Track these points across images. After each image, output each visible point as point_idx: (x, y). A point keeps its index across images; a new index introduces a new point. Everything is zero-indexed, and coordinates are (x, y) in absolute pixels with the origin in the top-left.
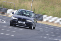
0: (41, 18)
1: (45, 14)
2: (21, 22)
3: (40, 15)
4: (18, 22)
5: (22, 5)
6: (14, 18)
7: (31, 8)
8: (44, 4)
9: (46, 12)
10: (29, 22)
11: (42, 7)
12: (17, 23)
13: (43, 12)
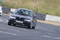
0: (43, 18)
1: (47, 14)
2: (19, 22)
3: (43, 15)
4: (16, 21)
5: (25, 4)
6: (12, 18)
7: (34, 7)
8: (46, 4)
9: (49, 12)
10: (27, 21)
11: (45, 7)
12: (15, 23)
13: (46, 12)
